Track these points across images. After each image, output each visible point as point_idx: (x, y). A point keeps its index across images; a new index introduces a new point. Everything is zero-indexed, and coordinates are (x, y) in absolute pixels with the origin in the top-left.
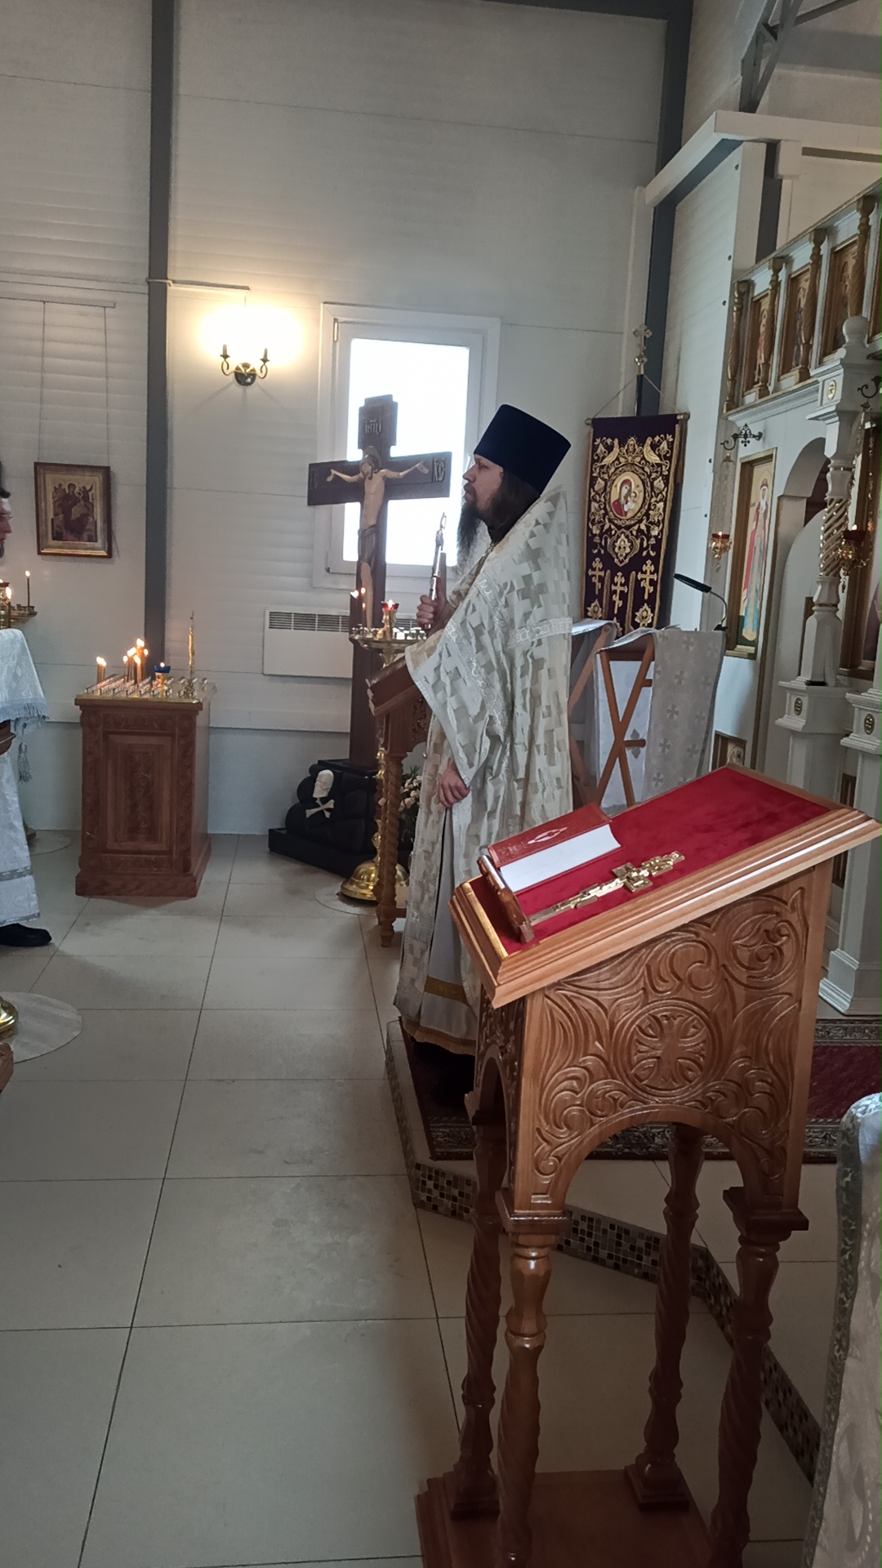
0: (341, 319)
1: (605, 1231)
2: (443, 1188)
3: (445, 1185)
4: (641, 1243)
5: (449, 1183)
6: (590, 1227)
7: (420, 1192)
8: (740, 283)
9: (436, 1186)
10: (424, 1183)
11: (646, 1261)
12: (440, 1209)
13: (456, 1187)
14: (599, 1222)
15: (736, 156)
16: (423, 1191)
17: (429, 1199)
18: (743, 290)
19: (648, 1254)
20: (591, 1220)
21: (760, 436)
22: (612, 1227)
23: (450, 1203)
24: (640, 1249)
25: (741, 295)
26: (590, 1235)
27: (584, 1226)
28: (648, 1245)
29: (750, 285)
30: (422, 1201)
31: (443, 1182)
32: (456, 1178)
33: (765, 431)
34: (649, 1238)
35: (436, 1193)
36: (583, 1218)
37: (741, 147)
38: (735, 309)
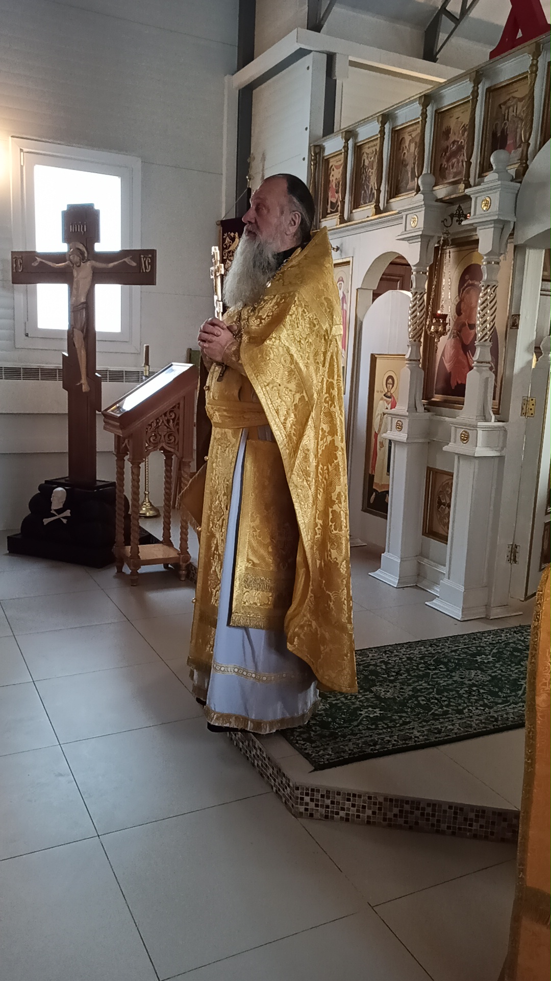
0: (25, 150)
1: (445, 811)
2: (317, 800)
3: (320, 798)
4: (472, 815)
5: (322, 796)
6: (434, 810)
7: (299, 806)
8: (315, 146)
9: (312, 800)
10: (302, 799)
11: (475, 826)
12: (317, 815)
13: (328, 798)
14: (440, 806)
15: (308, 60)
16: (301, 804)
17: (306, 810)
18: (317, 151)
19: (477, 821)
20: (434, 805)
21: (338, 249)
22: (450, 807)
23: (323, 811)
24: (471, 820)
25: (316, 154)
26: (433, 815)
27: (429, 810)
28: (477, 816)
29: (321, 148)
30: (301, 813)
31: (317, 796)
32: (328, 792)
33: (342, 244)
34: (477, 811)
35: (312, 805)
36: (429, 805)
37: (312, 54)
38: (312, 163)
